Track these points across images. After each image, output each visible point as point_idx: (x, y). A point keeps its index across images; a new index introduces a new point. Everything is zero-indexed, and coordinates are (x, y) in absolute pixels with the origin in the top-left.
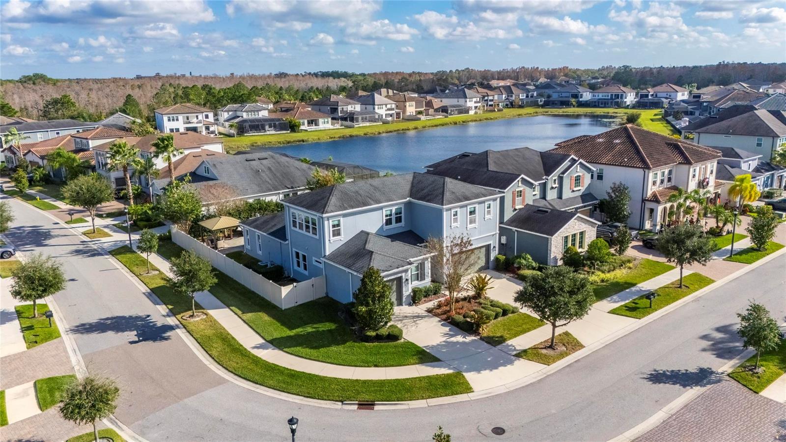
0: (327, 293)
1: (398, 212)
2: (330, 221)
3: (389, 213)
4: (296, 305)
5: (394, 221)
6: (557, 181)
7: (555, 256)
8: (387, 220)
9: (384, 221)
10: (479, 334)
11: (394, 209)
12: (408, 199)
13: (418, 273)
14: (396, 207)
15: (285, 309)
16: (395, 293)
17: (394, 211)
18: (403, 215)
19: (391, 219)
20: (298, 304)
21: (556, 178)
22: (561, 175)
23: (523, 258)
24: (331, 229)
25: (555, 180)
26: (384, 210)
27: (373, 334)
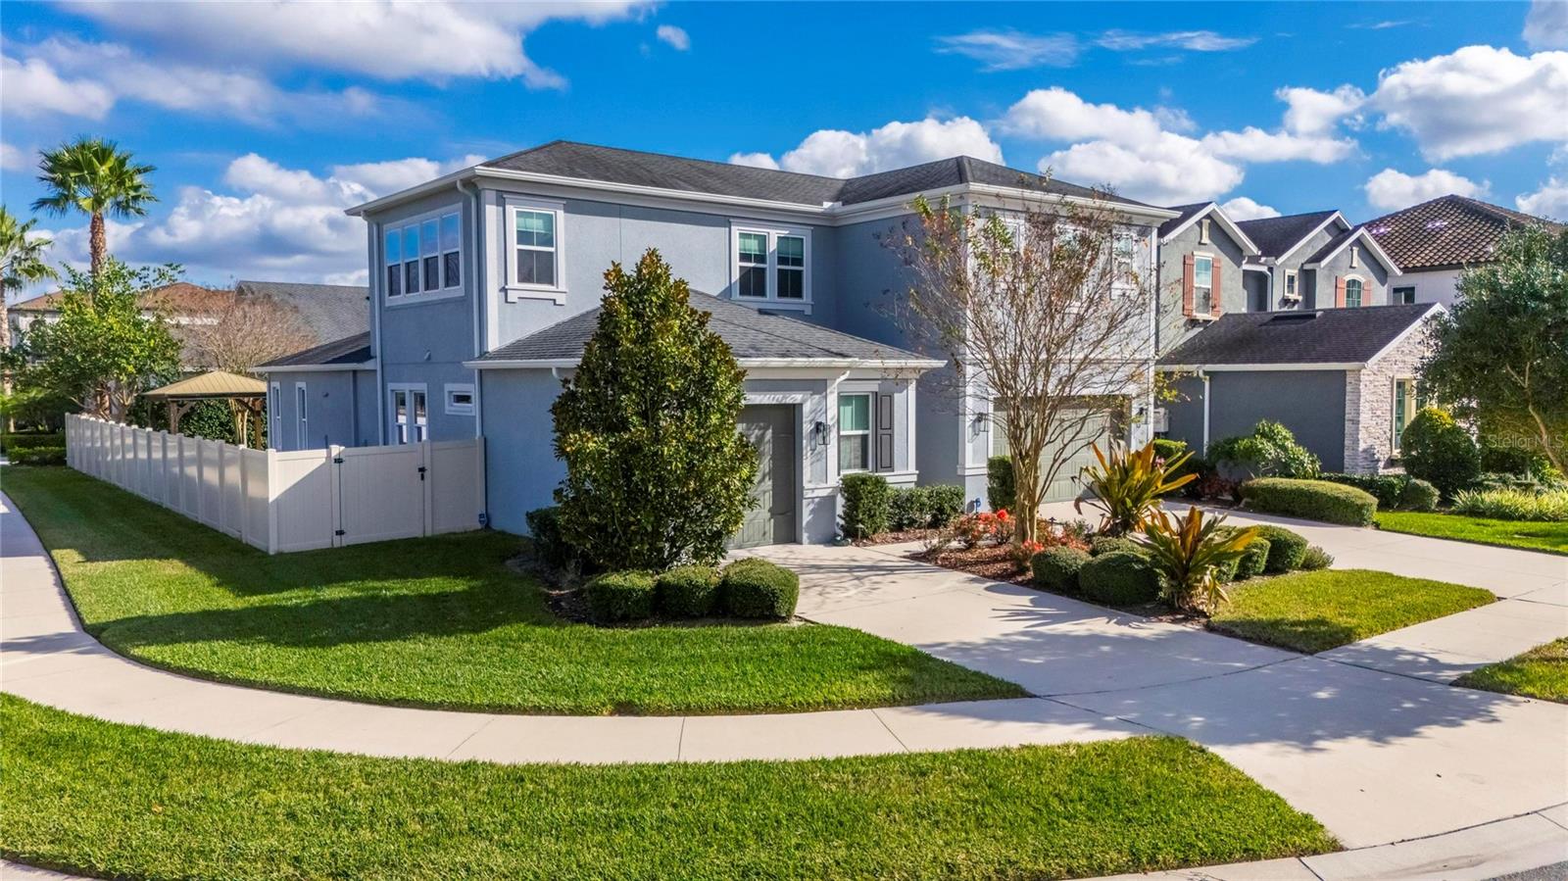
0: (486, 519)
1: (789, 256)
2: (512, 210)
3: (753, 246)
4: (338, 542)
5: (771, 282)
6: (1296, 284)
7: (1372, 447)
8: (745, 274)
9: (736, 276)
10: (1195, 614)
11: (774, 236)
12: (827, 205)
13: (864, 438)
14: (784, 233)
15: (280, 554)
16: (768, 484)
17: (773, 246)
18: (806, 269)
19: (760, 273)
20: (348, 540)
21: (1294, 272)
22: (1308, 267)
23: (1264, 435)
24: (514, 247)
25: (1291, 279)
26: (736, 230)
27: (641, 581)
